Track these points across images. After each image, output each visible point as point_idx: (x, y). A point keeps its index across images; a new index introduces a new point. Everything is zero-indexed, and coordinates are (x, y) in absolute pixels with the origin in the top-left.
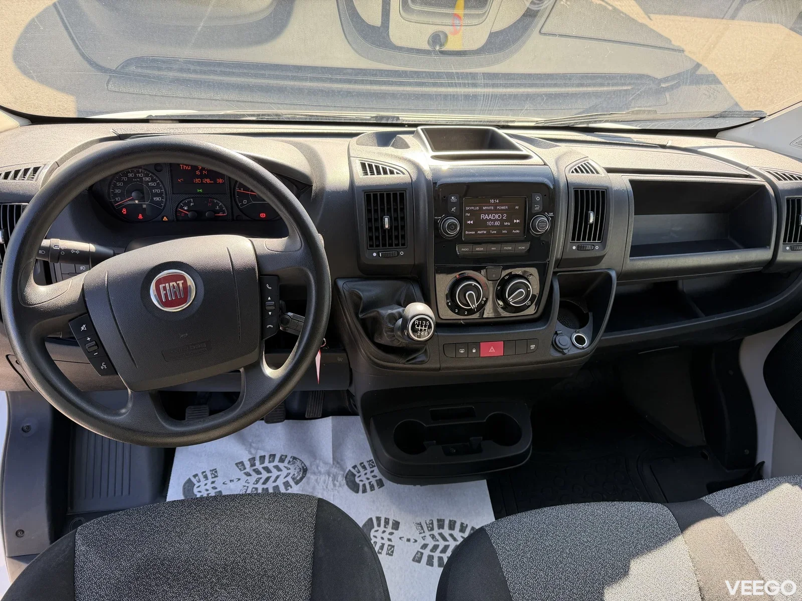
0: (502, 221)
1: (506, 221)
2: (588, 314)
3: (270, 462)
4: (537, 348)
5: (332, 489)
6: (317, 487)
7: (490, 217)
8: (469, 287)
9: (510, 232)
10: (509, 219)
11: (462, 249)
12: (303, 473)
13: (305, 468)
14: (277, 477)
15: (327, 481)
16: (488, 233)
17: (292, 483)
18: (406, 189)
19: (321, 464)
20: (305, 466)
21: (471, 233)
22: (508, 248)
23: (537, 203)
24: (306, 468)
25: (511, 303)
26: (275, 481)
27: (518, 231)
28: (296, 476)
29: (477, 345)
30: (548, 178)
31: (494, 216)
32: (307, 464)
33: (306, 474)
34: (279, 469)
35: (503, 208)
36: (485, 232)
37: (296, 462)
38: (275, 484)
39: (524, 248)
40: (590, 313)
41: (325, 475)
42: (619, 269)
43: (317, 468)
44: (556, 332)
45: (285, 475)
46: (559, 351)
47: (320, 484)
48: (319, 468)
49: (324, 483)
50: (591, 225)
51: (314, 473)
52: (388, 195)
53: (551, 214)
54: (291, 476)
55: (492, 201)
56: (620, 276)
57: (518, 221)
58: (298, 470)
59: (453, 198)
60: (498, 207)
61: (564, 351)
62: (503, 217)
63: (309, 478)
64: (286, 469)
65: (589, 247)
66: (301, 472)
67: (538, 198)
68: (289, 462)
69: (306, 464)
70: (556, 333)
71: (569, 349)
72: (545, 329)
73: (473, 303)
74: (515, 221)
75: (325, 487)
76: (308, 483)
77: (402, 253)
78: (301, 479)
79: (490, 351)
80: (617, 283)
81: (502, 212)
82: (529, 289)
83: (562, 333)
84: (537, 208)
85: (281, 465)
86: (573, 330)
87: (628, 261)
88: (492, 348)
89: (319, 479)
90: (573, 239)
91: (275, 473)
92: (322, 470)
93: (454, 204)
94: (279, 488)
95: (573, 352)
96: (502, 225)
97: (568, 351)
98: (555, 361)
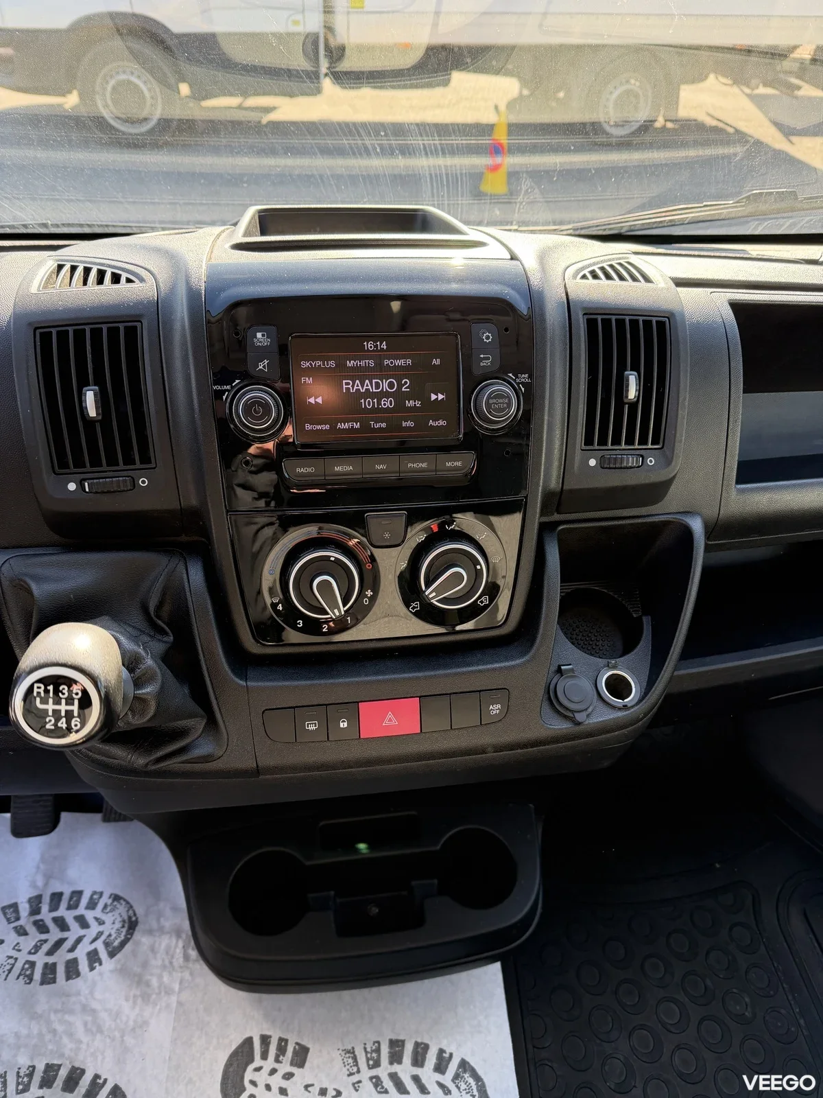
0: (399, 397)
1: (410, 396)
2: (640, 619)
3: (69, 908)
4: (507, 711)
5: (181, 967)
6: (153, 962)
7: (368, 386)
8: (322, 566)
9: (421, 425)
10: (418, 392)
11: (298, 470)
12: (127, 931)
13: (134, 919)
14: (79, 940)
15: (172, 949)
16: (365, 428)
17: (103, 954)
18: (141, 316)
19: (168, 912)
20: (135, 915)
21: (319, 427)
22: (418, 465)
23: (485, 348)
24: (137, 919)
25: (434, 601)
26: (72, 950)
27: (442, 423)
28: (112, 938)
29: (351, 708)
30: (513, 287)
31: (377, 384)
32: (140, 911)
33: (132, 934)
34: (83, 923)
35: (398, 362)
36: (357, 426)
37: (118, 906)
38: (71, 956)
39: (459, 464)
40: (644, 619)
41: (171, 936)
42: (712, 512)
43: (158, 920)
44: (559, 667)
45: (94, 935)
46: (566, 717)
47: (158, 956)
48: (162, 920)
49: (167, 953)
50: (633, 406)
51: (150, 932)
52: (96, 333)
53: (524, 377)
54: (103, 938)
55: (369, 345)
56: (715, 530)
57: (441, 397)
58: (118, 925)
59: (259, 335)
60: (386, 362)
61: (577, 715)
62: (400, 386)
63: (138, 943)
64: (96, 923)
65: (632, 461)
66: (124, 930)
67: (487, 337)
68: (106, 906)
69: (137, 912)
70: (559, 671)
71: (590, 710)
72: (524, 664)
73: (334, 605)
74: (433, 397)
75: (167, 962)
76: (134, 954)
77: (143, 482)
78: (123, 944)
79: (386, 723)
80: (706, 545)
81: (399, 373)
82: (478, 567)
83: (572, 670)
84: (486, 361)
85: (90, 916)
86: (601, 662)
87: (733, 493)
88: (390, 715)
89: (157, 945)
90: (589, 441)
91: (75, 931)
92: (167, 924)
93: (262, 353)
94: (78, 966)
95: (600, 716)
96: (400, 407)
97: (588, 716)
98: (556, 740)
